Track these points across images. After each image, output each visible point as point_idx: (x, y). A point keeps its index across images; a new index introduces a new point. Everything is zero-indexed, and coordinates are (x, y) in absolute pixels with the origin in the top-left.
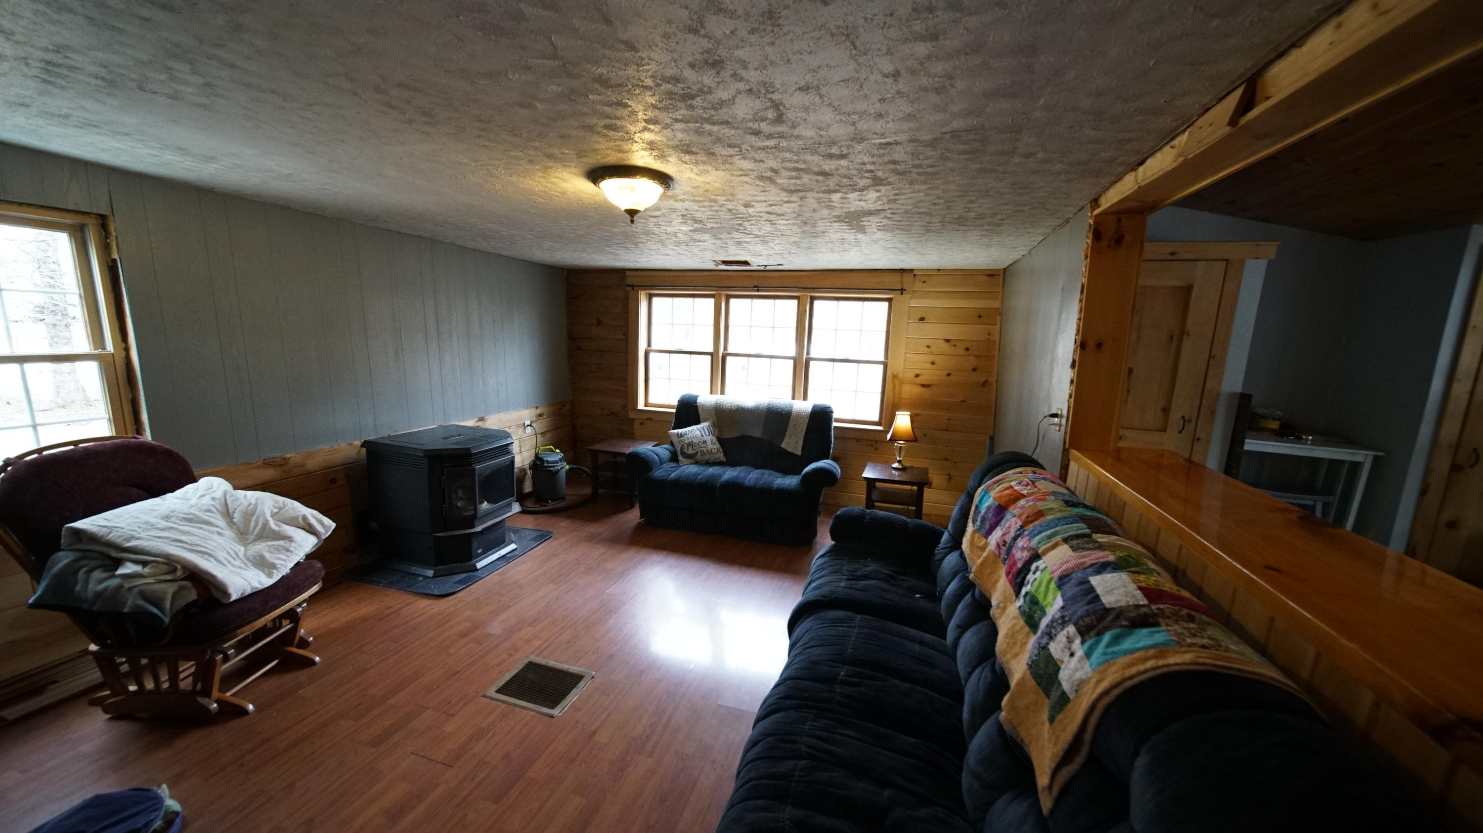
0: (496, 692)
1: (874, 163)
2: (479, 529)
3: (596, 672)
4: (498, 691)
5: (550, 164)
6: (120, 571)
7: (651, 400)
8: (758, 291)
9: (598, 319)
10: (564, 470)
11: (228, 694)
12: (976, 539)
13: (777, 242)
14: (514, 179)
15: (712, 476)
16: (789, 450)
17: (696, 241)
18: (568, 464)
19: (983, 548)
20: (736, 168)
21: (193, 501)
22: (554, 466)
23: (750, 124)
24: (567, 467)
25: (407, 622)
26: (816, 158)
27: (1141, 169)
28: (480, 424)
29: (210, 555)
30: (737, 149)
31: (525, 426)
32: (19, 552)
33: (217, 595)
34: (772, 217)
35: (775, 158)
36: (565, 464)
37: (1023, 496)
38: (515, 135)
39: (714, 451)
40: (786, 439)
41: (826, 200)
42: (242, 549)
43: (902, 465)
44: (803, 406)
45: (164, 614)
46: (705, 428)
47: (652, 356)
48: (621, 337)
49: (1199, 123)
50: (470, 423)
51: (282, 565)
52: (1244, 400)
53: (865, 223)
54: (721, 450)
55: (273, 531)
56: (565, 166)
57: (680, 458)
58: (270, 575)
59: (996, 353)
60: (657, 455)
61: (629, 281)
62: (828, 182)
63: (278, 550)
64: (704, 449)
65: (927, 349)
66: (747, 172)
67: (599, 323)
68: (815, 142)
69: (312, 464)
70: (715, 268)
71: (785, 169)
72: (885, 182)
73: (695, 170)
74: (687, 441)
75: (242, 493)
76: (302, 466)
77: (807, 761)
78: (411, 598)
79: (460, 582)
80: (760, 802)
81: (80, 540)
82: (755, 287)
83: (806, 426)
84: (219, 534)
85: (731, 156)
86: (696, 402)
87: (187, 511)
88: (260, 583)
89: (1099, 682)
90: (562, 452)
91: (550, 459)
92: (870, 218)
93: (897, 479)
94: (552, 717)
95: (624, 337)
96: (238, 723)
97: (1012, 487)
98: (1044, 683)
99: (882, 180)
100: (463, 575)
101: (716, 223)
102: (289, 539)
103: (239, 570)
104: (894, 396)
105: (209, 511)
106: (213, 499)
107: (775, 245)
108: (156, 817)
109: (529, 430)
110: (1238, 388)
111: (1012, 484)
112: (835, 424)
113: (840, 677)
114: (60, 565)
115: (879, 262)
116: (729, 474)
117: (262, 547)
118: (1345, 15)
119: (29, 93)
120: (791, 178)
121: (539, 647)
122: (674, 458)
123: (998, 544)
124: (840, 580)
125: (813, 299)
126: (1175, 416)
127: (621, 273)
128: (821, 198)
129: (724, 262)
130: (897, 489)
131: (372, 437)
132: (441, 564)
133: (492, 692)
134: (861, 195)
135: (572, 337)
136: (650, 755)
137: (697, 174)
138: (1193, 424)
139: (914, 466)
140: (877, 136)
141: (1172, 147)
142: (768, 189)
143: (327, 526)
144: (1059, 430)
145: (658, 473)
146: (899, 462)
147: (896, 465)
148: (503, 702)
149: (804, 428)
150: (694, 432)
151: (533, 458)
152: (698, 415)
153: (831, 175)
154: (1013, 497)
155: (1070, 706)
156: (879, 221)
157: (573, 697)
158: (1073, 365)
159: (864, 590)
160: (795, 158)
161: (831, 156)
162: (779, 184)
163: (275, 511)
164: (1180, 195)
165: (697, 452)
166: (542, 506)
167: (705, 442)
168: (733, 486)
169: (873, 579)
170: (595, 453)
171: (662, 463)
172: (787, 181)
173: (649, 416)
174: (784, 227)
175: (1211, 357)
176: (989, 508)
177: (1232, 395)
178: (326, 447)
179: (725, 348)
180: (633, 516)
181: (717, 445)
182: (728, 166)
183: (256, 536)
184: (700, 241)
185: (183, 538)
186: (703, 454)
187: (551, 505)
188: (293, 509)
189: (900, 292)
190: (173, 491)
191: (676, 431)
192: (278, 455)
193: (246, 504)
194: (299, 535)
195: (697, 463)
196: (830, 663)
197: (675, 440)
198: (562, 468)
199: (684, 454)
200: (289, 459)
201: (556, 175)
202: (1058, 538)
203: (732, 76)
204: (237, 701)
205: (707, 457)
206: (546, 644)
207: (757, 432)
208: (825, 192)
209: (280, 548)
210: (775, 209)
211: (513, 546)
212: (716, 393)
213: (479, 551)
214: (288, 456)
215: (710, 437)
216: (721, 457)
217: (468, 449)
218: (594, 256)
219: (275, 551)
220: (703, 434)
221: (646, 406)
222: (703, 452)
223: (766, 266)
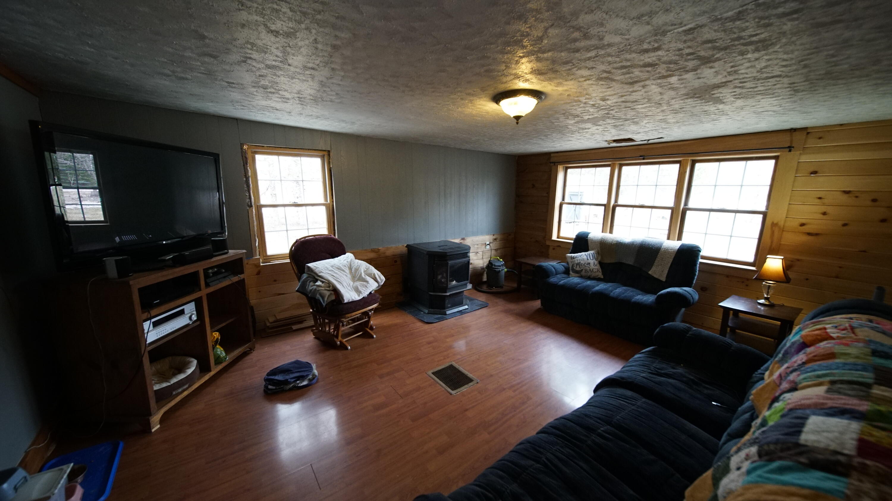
0: (432, 373)
1: (689, 47)
2: (448, 294)
3: (481, 380)
4: (433, 373)
5: (472, 98)
6: (317, 284)
7: (562, 234)
8: (644, 159)
9: (533, 184)
10: (503, 271)
11: (344, 340)
12: (775, 369)
13: (645, 122)
14: (460, 109)
15: (588, 286)
16: (655, 276)
17: (583, 129)
18: (506, 268)
20: (578, 77)
21: (342, 261)
22: (498, 268)
23: (569, 46)
24: (506, 270)
25: (410, 330)
26: (634, 55)
28: (462, 241)
29: (341, 283)
30: (571, 64)
31: (486, 245)
32: (296, 272)
33: (341, 299)
34: (628, 104)
35: (603, 63)
36: (505, 268)
37: (832, 338)
38: (447, 87)
39: (595, 270)
40: (654, 268)
41: (666, 84)
42: (352, 283)
43: (769, 301)
44: (675, 244)
45: (324, 302)
46: (591, 254)
47: (565, 206)
48: (545, 194)
50: (457, 241)
51: (364, 292)
53: (718, 95)
54: (600, 270)
55: (363, 278)
56: (480, 98)
57: (571, 272)
58: (359, 296)
60: (554, 268)
61: (552, 160)
62: (658, 71)
64: (588, 268)
65: (819, 200)
66: (589, 77)
67: (533, 186)
68: (626, 45)
69: (389, 253)
70: (608, 146)
71: (616, 68)
72: (713, 59)
73: (552, 84)
74: (576, 262)
75: (357, 261)
76: (385, 253)
77: (541, 466)
78: (415, 320)
79: (437, 319)
80: (501, 473)
81: (309, 271)
82: (641, 156)
83: (673, 259)
84: (346, 276)
85: (569, 70)
86: (587, 237)
87: (339, 265)
88: (355, 298)
90: (503, 260)
91: (496, 264)
92: (720, 90)
93: (762, 313)
94: (451, 394)
96: (345, 352)
97: (825, 329)
99: (708, 58)
100: (440, 316)
101: (590, 115)
102: (367, 282)
103: (349, 291)
104: (772, 242)
105: (345, 266)
106: (347, 262)
107: (646, 124)
108: (310, 374)
109: (488, 247)
111: (828, 327)
112: (701, 260)
113: (599, 431)
114: (304, 278)
115: (758, 126)
116: (601, 287)
117: (358, 284)
119: (300, 109)
120: (624, 74)
121: (459, 359)
122: (567, 272)
123: (780, 375)
124: (644, 372)
125: (694, 163)
127: (547, 155)
128: (660, 84)
129: (615, 141)
130: (764, 322)
131: (411, 243)
132: (432, 308)
133: (430, 373)
134: (697, 74)
135: (518, 195)
136: (489, 433)
137: (556, 86)
139: (785, 305)
140: (676, 27)
142: (612, 85)
145: (553, 280)
146: (766, 299)
147: (762, 301)
148: (433, 379)
149: (671, 260)
150: (582, 256)
151: (488, 263)
152: (588, 246)
153: (657, 64)
154: (819, 337)
156: (730, 91)
157: (464, 389)
159: (659, 383)
160: (618, 59)
161: (646, 51)
162: (618, 80)
163: (365, 270)
165: (582, 270)
166: (489, 289)
167: (589, 264)
168: (602, 295)
169: (674, 379)
170: (521, 264)
171: (557, 273)
172: (622, 77)
173: (558, 244)
174: (643, 110)
176: (793, 344)
178: (393, 246)
179: (616, 201)
180: (537, 304)
181: (598, 267)
182: (572, 77)
183: (357, 279)
184: (586, 129)
185: (335, 275)
186: (586, 271)
187: (494, 289)
188: (371, 270)
189: (788, 149)
190: (337, 257)
191: (571, 255)
192: (376, 247)
193: (356, 265)
194: (371, 281)
195: (581, 277)
196: (596, 419)
197: (569, 260)
198: (502, 270)
199: (573, 270)
200: (380, 249)
201: (478, 103)
202: (826, 379)
203: (535, 21)
204: (346, 344)
205: (589, 274)
206: (463, 359)
207: (630, 261)
208: (659, 78)
209: (364, 285)
210: (628, 98)
211: (466, 307)
212: (606, 232)
213: (449, 305)
214: (380, 248)
215: (593, 261)
216: (600, 275)
217: (446, 252)
218: (527, 146)
219: (362, 286)
220: (589, 258)
221: (558, 238)
222: (586, 270)
223: (649, 140)
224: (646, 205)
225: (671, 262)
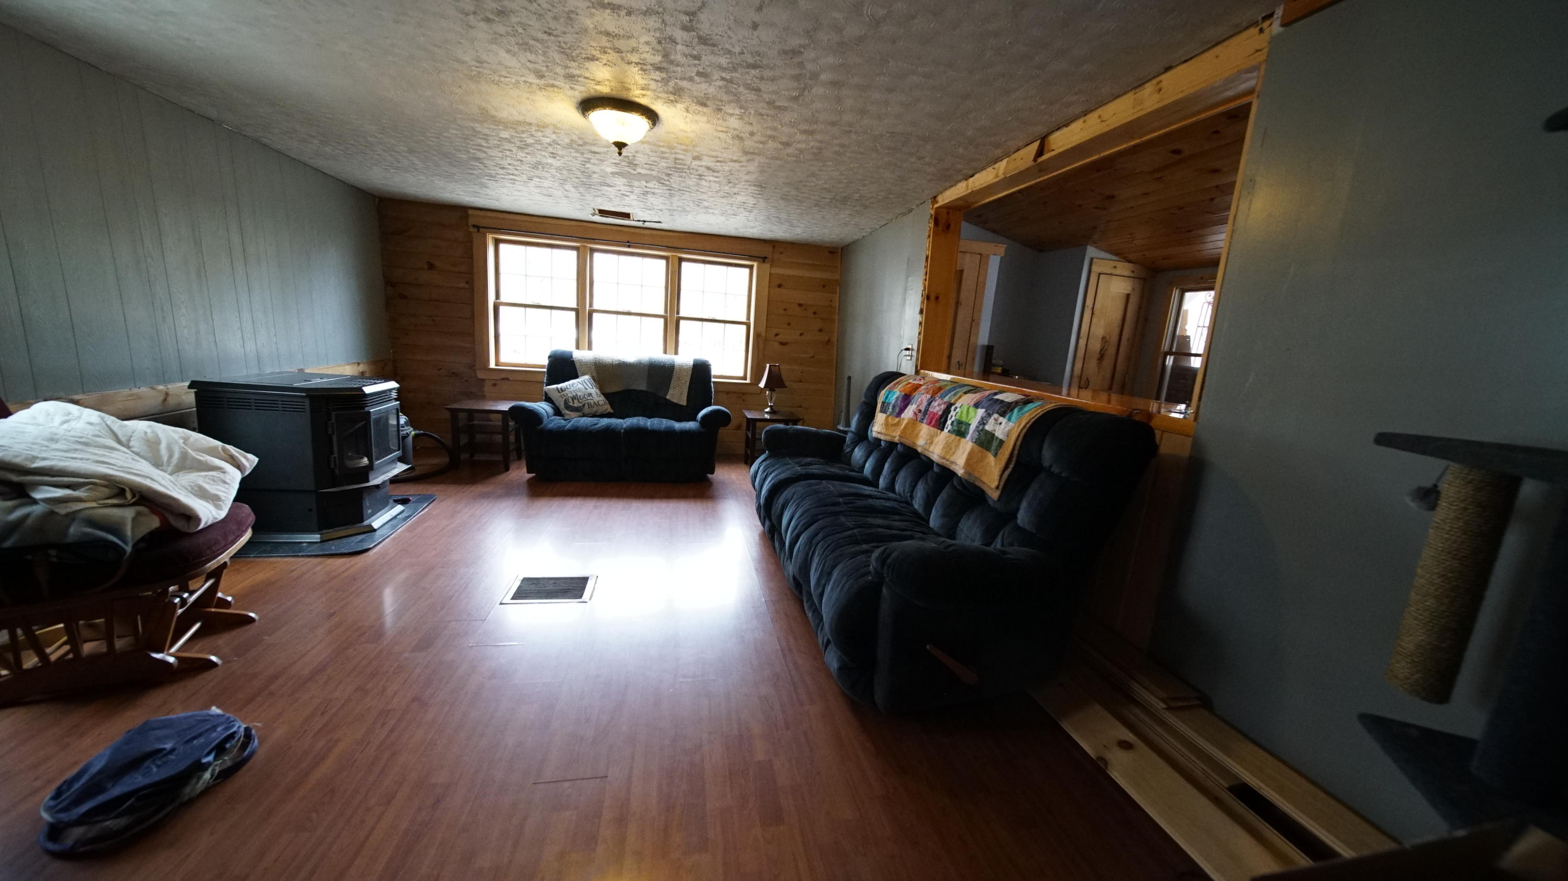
0: (512, 598)
2: (372, 483)
7: (503, 359)
8: (629, 246)
9: (428, 263)
10: (409, 436)
11: (173, 652)
12: (890, 421)
16: (674, 401)
18: (414, 430)
19: (898, 424)
27: (971, 180)
30: (743, 111)
33: (179, 524)
36: (412, 429)
37: (921, 385)
39: (601, 403)
40: (671, 391)
42: (171, 477)
43: (772, 409)
44: (685, 361)
45: (124, 542)
46: (586, 382)
47: (503, 309)
48: (463, 285)
49: (1014, 156)
51: (225, 497)
52: (989, 350)
54: (607, 403)
57: (566, 412)
58: (218, 507)
59: (836, 317)
60: (543, 408)
61: (472, 221)
63: (214, 481)
64: (590, 401)
65: (784, 311)
67: (431, 266)
74: (568, 395)
75: (124, 421)
79: (365, 542)
82: (628, 242)
83: (689, 378)
86: (572, 357)
88: (215, 515)
89: (1019, 427)
93: (774, 418)
94: (586, 603)
95: (467, 286)
97: (910, 383)
98: (985, 445)
102: (216, 468)
104: (759, 353)
110: (986, 343)
111: (910, 381)
112: (713, 380)
117: (193, 478)
118: (1088, 116)
122: (558, 413)
123: (915, 413)
125: (681, 260)
126: (954, 361)
127: (462, 211)
129: (603, 213)
132: (326, 528)
133: (506, 600)
135: (389, 282)
138: (964, 366)
141: (994, 169)
143: (251, 461)
144: (911, 359)
146: (770, 406)
147: (767, 409)
148: (526, 603)
149: (688, 379)
150: (575, 386)
152: (576, 369)
154: (914, 387)
155: (1005, 444)
158: (921, 312)
163: (182, 440)
164: (987, 200)
165: (584, 405)
167: (590, 394)
170: (454, 412)
171: (548, 416)
173: (503, 376)
175: (973, 320)
176: (897, 398)
177: (983, 346)
179: (591, 304)
181: (602, 398)
183: (176, 466)
186: (590, 406)
188: (201, 439)
189: (759, 259)
191: (553, 387)
193: (138, 433)
195: (587, 415)
197: (556, 395)
199: (568, 407)
202: (961, 393)
204: (193, 655)
205: (595, 409)
207: (642, 386)
209: (216, 479)
210: (718, 165)
212: (585, 349)
213: (371, 510)
215: (593, 390)
216: (610, 410)
219: (212, 482)
220: (587, 387)
221: (496, 365)
222: (589, 404)
223: (644, 221)
224: (633, 311)
225: (689, 380)
